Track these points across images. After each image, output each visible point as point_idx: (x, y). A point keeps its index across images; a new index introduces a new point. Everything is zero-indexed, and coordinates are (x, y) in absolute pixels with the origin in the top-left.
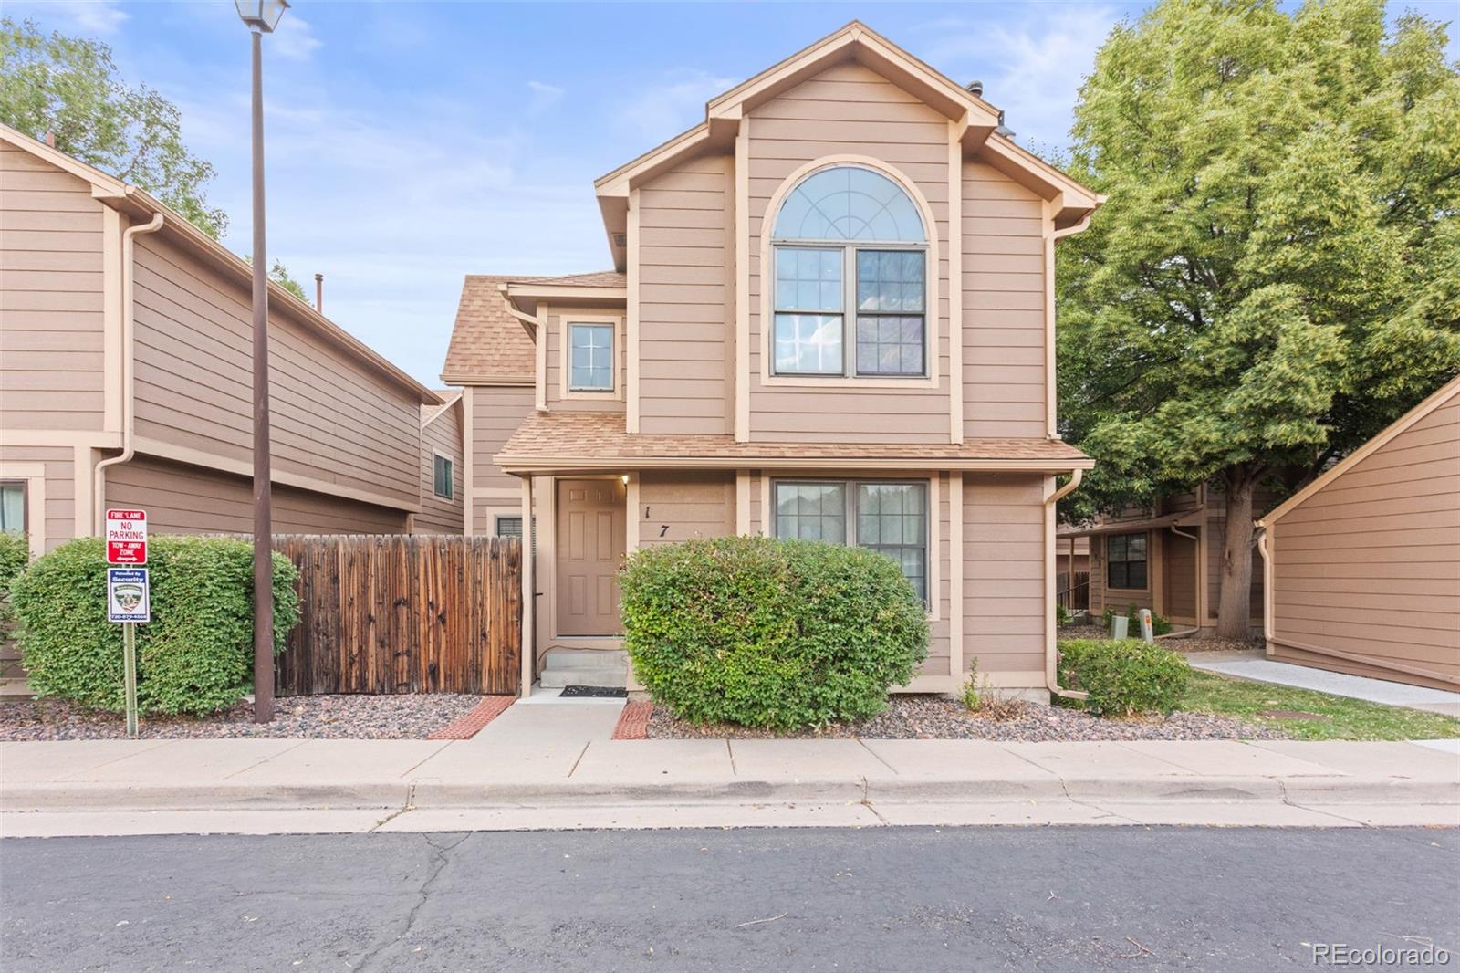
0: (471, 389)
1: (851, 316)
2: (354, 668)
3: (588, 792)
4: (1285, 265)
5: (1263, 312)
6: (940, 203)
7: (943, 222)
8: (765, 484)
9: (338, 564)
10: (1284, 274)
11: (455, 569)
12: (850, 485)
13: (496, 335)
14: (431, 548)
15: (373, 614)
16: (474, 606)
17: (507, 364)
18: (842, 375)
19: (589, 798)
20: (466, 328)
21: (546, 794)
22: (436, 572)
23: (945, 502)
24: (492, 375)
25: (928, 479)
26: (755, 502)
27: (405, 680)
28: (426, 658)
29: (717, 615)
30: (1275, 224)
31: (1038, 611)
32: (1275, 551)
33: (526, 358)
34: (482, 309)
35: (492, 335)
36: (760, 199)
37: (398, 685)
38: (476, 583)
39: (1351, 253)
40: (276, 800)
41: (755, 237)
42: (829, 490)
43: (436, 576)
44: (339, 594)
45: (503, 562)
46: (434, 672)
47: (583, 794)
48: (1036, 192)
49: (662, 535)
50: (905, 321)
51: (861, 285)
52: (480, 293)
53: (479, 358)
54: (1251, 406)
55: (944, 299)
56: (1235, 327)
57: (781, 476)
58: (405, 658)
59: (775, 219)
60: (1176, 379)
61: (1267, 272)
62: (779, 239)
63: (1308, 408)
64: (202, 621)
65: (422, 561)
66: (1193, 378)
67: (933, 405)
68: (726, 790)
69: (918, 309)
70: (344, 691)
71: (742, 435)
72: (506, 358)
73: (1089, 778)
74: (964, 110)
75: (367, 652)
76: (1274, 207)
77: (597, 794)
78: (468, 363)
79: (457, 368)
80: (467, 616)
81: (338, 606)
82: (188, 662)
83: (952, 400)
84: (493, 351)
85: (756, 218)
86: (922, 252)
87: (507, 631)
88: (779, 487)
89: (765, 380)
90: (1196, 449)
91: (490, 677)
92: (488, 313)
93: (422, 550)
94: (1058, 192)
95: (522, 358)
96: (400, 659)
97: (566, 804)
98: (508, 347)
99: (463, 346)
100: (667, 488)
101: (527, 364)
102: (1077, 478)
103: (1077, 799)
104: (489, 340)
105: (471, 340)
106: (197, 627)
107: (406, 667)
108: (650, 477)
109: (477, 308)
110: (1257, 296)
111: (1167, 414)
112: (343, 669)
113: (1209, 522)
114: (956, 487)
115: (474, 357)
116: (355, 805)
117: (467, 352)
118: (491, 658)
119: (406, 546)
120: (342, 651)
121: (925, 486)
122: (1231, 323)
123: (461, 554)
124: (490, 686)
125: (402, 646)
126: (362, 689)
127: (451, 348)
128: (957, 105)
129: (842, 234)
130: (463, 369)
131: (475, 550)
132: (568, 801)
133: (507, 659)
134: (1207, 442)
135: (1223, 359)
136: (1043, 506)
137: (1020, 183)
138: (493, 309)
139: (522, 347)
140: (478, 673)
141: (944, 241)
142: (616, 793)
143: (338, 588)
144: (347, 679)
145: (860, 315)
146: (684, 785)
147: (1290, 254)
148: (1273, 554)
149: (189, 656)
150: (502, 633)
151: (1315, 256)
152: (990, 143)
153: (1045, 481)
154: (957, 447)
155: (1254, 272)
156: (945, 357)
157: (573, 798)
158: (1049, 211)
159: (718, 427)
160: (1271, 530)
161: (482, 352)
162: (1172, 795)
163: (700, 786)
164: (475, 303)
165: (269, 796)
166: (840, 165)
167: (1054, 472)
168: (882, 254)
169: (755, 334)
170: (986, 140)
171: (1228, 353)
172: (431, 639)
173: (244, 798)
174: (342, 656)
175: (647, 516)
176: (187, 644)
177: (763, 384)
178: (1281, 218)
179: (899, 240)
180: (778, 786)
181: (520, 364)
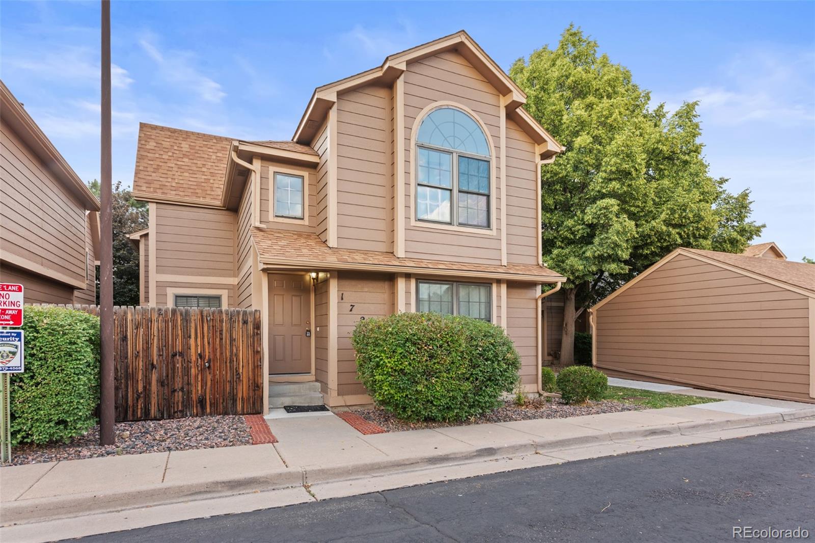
0: (155, 204)
1: (455, 191)
2: (140, 403)
3: (407, 463)
4: (613, 191)
5: (605, 211)
6: (496, 137)
7: (498, 147)
8: (413, 282)
9: (126, 327)
10: (613, 195)
11: (216, 330)
12: (455, 284)
13: (171, 169)
14: (199, 317)
15: (155, 363)
16: (231, 356)
17: (182, 190)
18: (450, 224)
19: (408, 466)
20: (146, 161)
21: (385, 467)
22: (203, 333)
23: (499, 296)
24: (172, 196)
25: (492, 284)
26: (408, 292)
27: (180, 408)
28: (197, 391)
29: (431, 357)
30: (611, 170)
31: (534, 353)
32: (597, 323)
33: (196, 187)
34: (156, 149)
35: (167, 168)
36: (409, 118)
37: (175, 412)
38: (232, 340)
39: (637, 189)
40: (214, 491)
41: (407, 139)
42: (445, 287)
43: (203, 336)
44: (127, 349)
45: (250, 326)
46: (202, 402)
47: (405, 465)
48: (533, 140)
49: (351, 310)
50: (480, 197)
51: (460, 174)
52: (153, 137)
53: (160, 183)
54: (599, 255)
55: (498, 188)
56: (590, 216)
57: (423, 278)
58: (180, 393)
59: (418, 131)
60: (555, 238)
61: (605, 192)
62: (420, 143)
63: (622, 258)
64: (73, 371)
65: (193, 325)
66: (564, 239)
67: (493, 244)
68: (475, 454)
69: (486, 192)
70: (131, 418)
71: (400, 252)
72: (181, 186)
73: (617, 431)
74: (511, 91)
75: (150, 390)
76: (611, 163)
77: (412, 464)
78: (152, 185)
79: (144, 188)
80: (226, 362)
81: (127, 358)
82: (58, 402)
83: (502, 242)
84: (170, 180)
85: (408, 128)
86: (489, 162)
87: (254, 372)
88: (420, 284)
89: (413, 223)
90: (573, 273)
91: (243, 403)
92: (162, 153)
93: (193, 318)
94: (545, 141)
95: (192, 187)
96: (176, 394)
97: (396, 472)
98: (181, 178)
99: (146, 173)
100: (353, 283)
101: (197, 191)
102: (559, 286)
103: (616, 441)
104: (165, 172)
105: (152, 170)
106: (67, 375)
107: (181, 399)
108: (345, 275)
109: (153, 148)
110: (602, 203)
111: (556, 255)
112: (130, 402)
113: (547, 309)
114: (504, 288)
115: (155, 182)
116: (270, 488)
117: (150, 178)
118: (243, 390)
119: (181, 314)
120: (130, 390)
121: (490, 287)
122: (588, 214)
123: (221, 321)
124: (243, 409)
125: (178, 384)
126: (147, 417)
127: (136, 173)
128: (508, 88)
129: (451, 146)
130: (148, 189)
131: (231, 318)
132: (397, 470)
133: (254, 390)
134: (578, 270)
135: (581, 230)
136: (537, 300)
137: (526, 133)
138: (165, 150)
139: (191, 179)
140: (234, 400)
141: (498, 157)
142: (422, 462)
143: (127, 345)
144: (133, 411)
145: (460, 191)
146: (455, 454)
147: (615, 185)
148: (596, 324)
149: (59, 398)
150: (251, 373)
151: (625, 189)
152: (518, 110)
153: (537, 287)
154: (504, 267)
155: (599, 191)
156: (499, 219)
157: (400, 468)
158: (539, 150)
159: (383, 247)
160: (595, 313)
161: (161, 179)
162: (646, 436)
163: (462, 453)
164: (150, 143)
165: (208, 490)
166: (450, 107)
167: (541, 283)
168: (470, 160)
169: (407, 196)
170: (516, 109)
171: (582, 228)
172: (200, 379)
173: (190, 493)
174: (130, 394)
175: (342, 299)
176: (58, 389)
177: (412, 225)
178: (614, 169)
179: (477, 153)
180: (498, 449)
181: (192, 191)
